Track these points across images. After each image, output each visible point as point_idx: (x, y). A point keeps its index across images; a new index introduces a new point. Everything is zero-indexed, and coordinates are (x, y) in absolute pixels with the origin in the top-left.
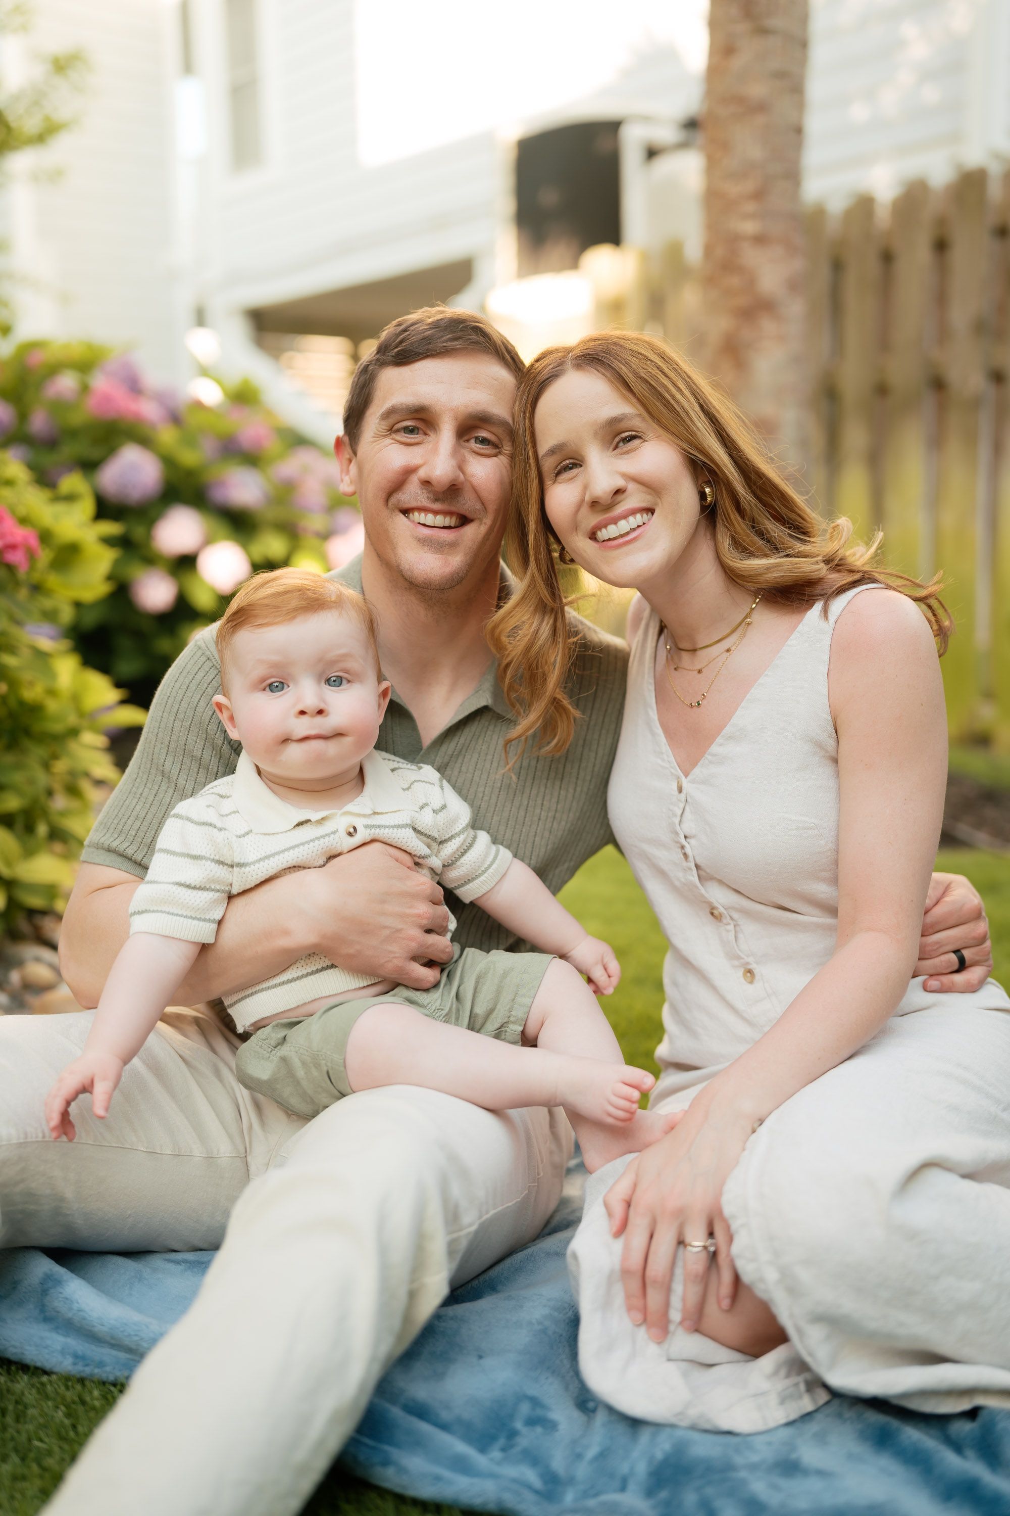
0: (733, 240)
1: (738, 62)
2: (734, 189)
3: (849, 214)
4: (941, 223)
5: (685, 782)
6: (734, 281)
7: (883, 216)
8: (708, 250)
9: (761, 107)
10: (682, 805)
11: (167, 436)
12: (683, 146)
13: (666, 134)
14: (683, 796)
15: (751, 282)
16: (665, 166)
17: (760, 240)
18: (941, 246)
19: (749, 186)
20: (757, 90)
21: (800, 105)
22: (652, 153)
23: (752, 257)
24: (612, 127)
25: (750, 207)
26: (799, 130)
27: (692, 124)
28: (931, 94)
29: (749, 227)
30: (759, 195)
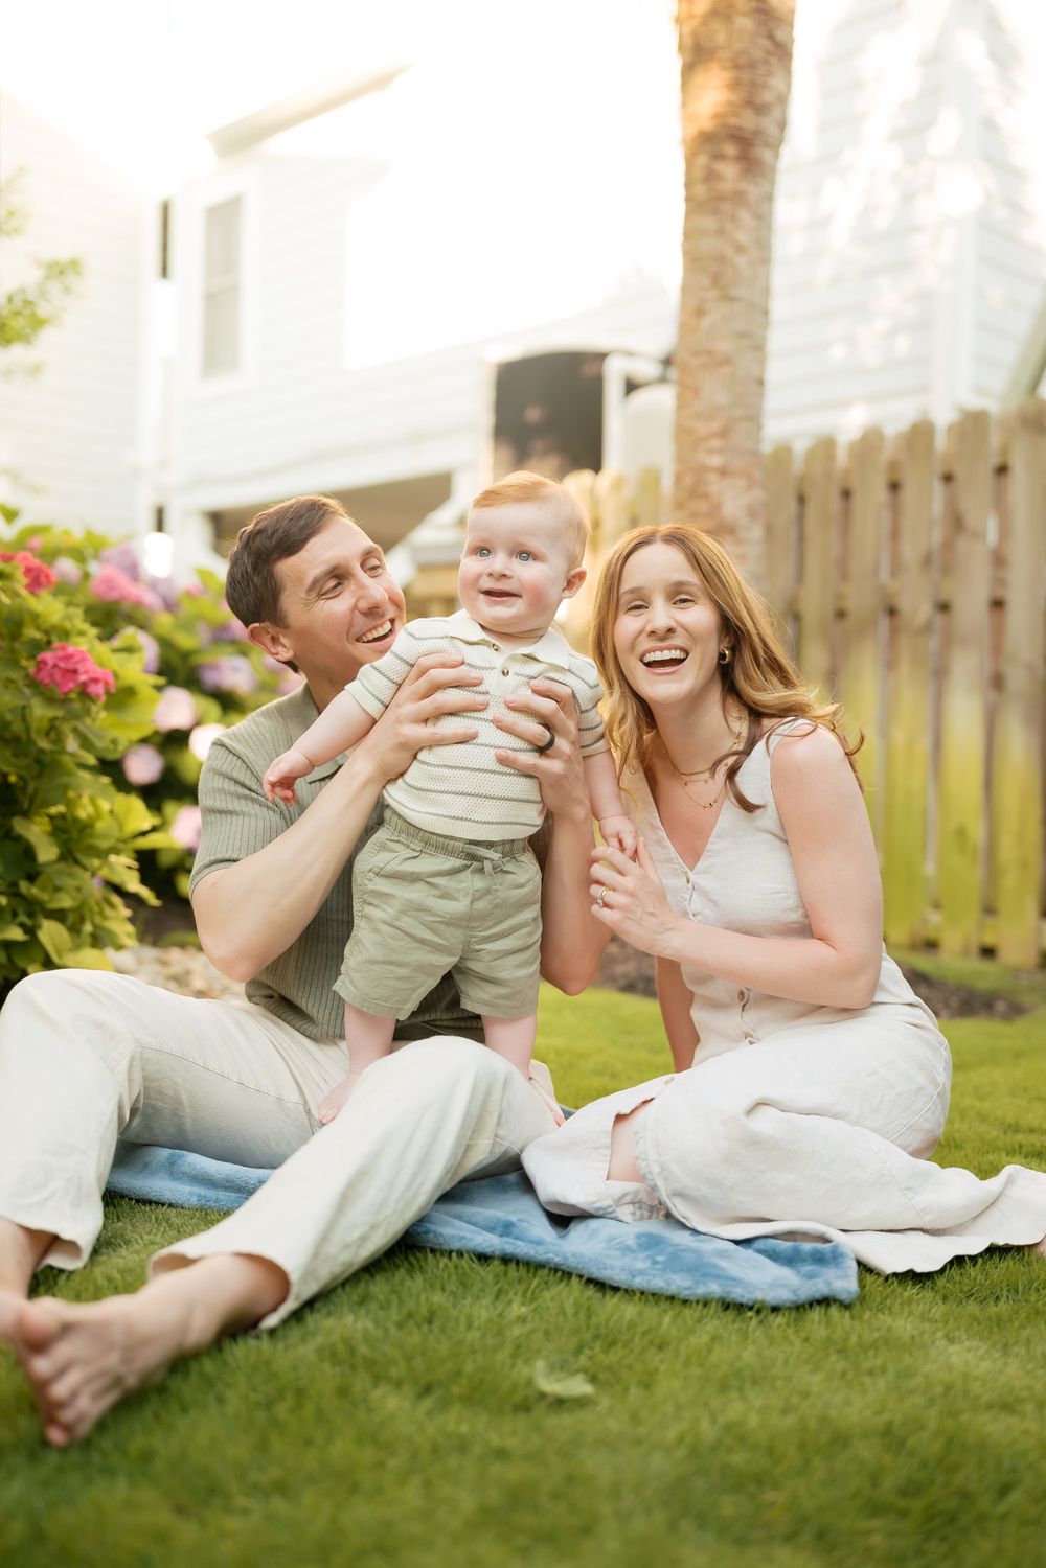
0: (701, 471)
1: (706, 322)
2: (702, 428)
3: (811, 454)
4: (894, 466)
5: (691, 875)
6: (703, 507)
7: (842, 457)
8: (678, 477)
9: (727, 361)
10: (690, 892)
11: (164, 621)
12: (663, 380)
13: (646, 369)
14: (691, 885)
15: (716, 507)
16: (641, 398)
17: (723, 472)
18: (895, 486)
19: (716, 426)
20: (724, 346)
21: (762, 361)
22: (631, 386)
23: (715, 485)
24: (600, 357)
25: (715, 443)
26: (761, 382)
27: (667, 362)
28: (903, 344)
29: (716, 461)
30: (724, 434)
